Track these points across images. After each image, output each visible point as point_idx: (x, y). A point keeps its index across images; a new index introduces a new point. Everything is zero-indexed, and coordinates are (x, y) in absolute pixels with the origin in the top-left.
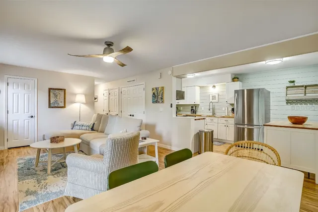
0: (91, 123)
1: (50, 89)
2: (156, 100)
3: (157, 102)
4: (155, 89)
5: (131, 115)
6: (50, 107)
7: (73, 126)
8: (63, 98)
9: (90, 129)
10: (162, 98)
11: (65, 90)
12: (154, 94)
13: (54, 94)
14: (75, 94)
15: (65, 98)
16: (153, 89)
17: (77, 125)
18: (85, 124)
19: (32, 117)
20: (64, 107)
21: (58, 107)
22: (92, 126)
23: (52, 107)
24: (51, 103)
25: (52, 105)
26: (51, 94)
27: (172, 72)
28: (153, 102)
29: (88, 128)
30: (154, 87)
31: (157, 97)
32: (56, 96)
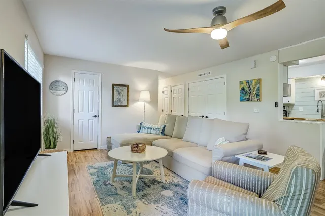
0: (160, 126)
1: (113, 85)
2: (246, 97)
3: (248, 100)
4: (245, 82)
5: (203, 117)
6: (113, 105)
7: (140, 129)
8: (126, 95)
9: (161, 134)
10: (257, 95)
11: (128, 86)
12: (243, 89)
13: (118, 90)
14: (139, 92)
15: (128, 96)
16: (241, 83)
17: (144, 128)
18: (153, 127)
19: (96, 117)
20: (127, 106)
21: (121, 106)
22: (162, 129)
23: (116, 106)
24: (114, 101)
25: (115, 104)
26: (115, 90)
27: (278, 57)
28: (241, 100)
29: (158, 132)
30: (244, 79)
31: (249, 92)
32: (119, 93)
